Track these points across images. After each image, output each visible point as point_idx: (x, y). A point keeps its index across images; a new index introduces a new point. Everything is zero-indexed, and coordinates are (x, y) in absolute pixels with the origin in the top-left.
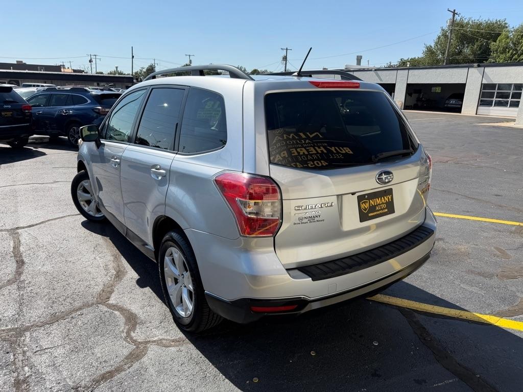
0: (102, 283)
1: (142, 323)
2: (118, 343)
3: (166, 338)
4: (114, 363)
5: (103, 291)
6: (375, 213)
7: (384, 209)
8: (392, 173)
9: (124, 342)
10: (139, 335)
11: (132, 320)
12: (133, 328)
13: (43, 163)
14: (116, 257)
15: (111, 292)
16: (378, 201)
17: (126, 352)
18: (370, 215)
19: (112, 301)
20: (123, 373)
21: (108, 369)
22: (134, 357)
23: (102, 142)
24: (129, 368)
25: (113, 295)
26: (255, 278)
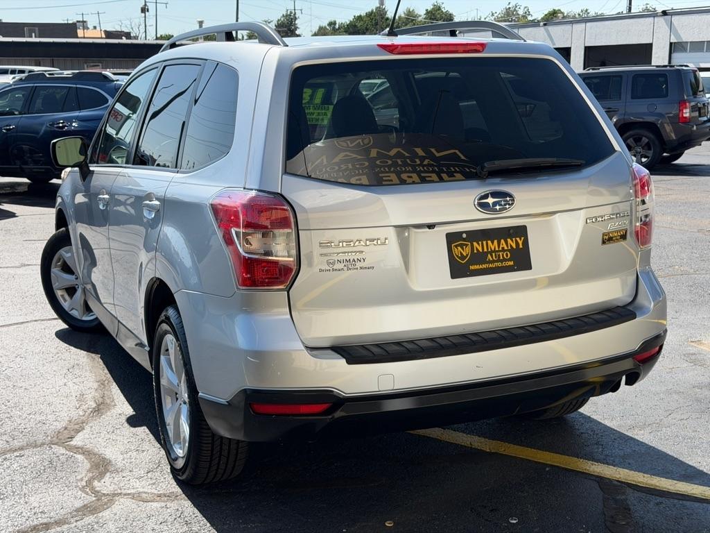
0: (68, 418)
1: (117, 472)
2: (70, 493)
3: (149, 491)
4: (55, 515)
5: (66, 428)
6: (484, 266)
7: (505, 260)
8: (510, 196)
9: (80, 492)
10: (106, 485)
11: (101, 466)
12: (101, 475)
14: (102, 384)
15: (78, 431)
16: (493, 245)
17: (78, 504)
18: (472, 267)
19: (77, 441)
20: (66, 526)
21: (45, 521)
22: (87, 510)
23: (91, 168)
24: (77, 521)
25: (80, 434)
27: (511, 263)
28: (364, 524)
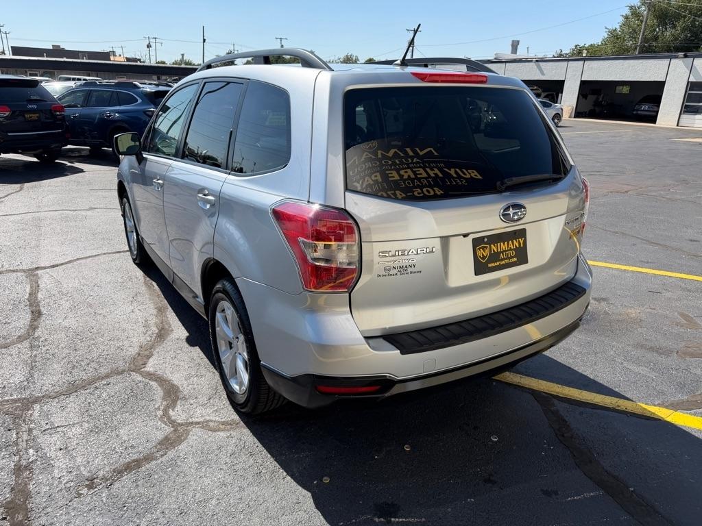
0: (138, 344)
1: (186, 399)
2: (152, 424)
3: (214, 419)
4: (143, 449)
5: (139, 354)
6: (498, 263)
7: (512, 257)
8: (525, 208)
9: (160, 423)
10: (178, 414)
11: (172, 394)
12: (173, 404)
13: (79, 183)
14: (160, 310)
15: (149, 357)
16: (504, 246)
17: (160, 436)
18: (490, 265)
19: (150, 367)
20: (154, 463)
21: (135, 457)
22: (168, 443)
23: (144, 156)
24: (162, 456)
25: (151, 360)
26: (325, 348)
27: (515, 259)
28: (388, 449)
